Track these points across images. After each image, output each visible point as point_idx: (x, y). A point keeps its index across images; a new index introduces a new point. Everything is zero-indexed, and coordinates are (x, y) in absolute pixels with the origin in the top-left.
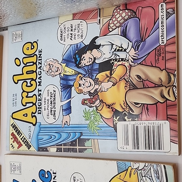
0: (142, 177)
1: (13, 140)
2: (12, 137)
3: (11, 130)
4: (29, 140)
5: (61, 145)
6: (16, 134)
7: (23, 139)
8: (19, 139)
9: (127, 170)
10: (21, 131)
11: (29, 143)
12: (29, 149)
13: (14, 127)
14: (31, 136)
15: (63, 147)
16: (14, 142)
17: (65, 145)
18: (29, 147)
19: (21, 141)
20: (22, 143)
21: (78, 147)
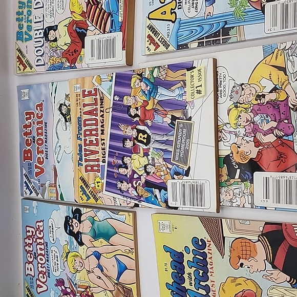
0: (289, 56)
1: (150, 42)
2: (148, 39)
3: (147, 32)
4: (167, 39)
5: (203, 38)
6: (152, 35)
7: (160, 40)
8: (157, 40)
9: (273, 53)
10: (158, 32)
11: (168, 42)
12: (167, 49)
13: (151, 28)
14: (170, 35)
15: (205, 40)
16: (150, 44)
17: (207, 37)
18: (167, 46)
19: (159, 42)
20: (160, 44)
21: (221, 38)
